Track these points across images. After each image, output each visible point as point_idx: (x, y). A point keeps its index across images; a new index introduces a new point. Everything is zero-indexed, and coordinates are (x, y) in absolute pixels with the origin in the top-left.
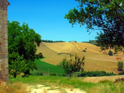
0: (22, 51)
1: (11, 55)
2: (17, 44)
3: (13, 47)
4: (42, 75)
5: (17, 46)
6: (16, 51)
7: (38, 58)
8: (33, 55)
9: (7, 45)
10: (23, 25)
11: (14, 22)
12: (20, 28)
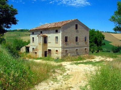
0: (96, 42)
1: (91, 44)
2: (94, 39)
3: (92, 40)
4: (109, 52)
5: (94, 40)
6: (93, 42)
7: (103, 45)
8: (101, 43)
9: (89, 43)
10: (97, 31)
11: (93, 29)
12: (95, 32)
